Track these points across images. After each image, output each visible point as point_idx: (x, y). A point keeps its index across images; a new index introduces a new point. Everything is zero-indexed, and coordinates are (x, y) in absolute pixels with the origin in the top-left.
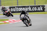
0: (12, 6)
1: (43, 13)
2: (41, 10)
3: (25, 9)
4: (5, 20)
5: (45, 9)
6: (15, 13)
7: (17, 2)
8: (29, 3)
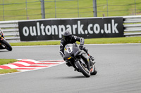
0: (28, 19)
1: (121, 42)
2: (113, 32)
3: (66, 29)
4: (6, 61)
5: (124, 28)
6: (35, 42)
7: (40, 7)
8: (77, 11)
